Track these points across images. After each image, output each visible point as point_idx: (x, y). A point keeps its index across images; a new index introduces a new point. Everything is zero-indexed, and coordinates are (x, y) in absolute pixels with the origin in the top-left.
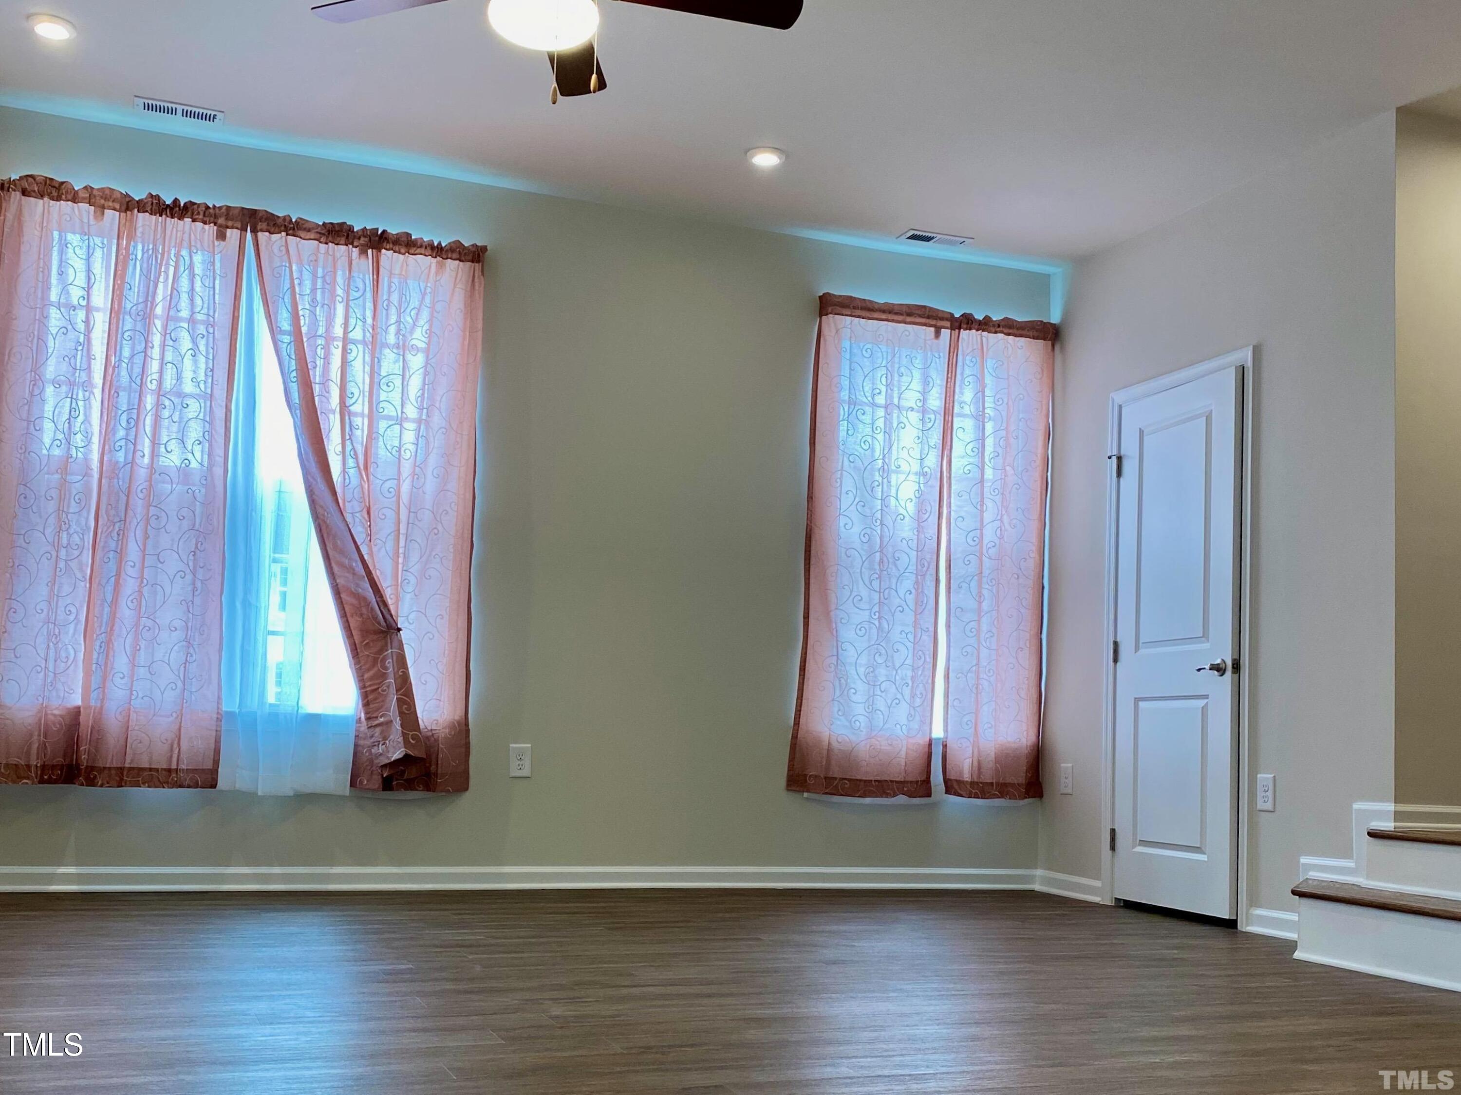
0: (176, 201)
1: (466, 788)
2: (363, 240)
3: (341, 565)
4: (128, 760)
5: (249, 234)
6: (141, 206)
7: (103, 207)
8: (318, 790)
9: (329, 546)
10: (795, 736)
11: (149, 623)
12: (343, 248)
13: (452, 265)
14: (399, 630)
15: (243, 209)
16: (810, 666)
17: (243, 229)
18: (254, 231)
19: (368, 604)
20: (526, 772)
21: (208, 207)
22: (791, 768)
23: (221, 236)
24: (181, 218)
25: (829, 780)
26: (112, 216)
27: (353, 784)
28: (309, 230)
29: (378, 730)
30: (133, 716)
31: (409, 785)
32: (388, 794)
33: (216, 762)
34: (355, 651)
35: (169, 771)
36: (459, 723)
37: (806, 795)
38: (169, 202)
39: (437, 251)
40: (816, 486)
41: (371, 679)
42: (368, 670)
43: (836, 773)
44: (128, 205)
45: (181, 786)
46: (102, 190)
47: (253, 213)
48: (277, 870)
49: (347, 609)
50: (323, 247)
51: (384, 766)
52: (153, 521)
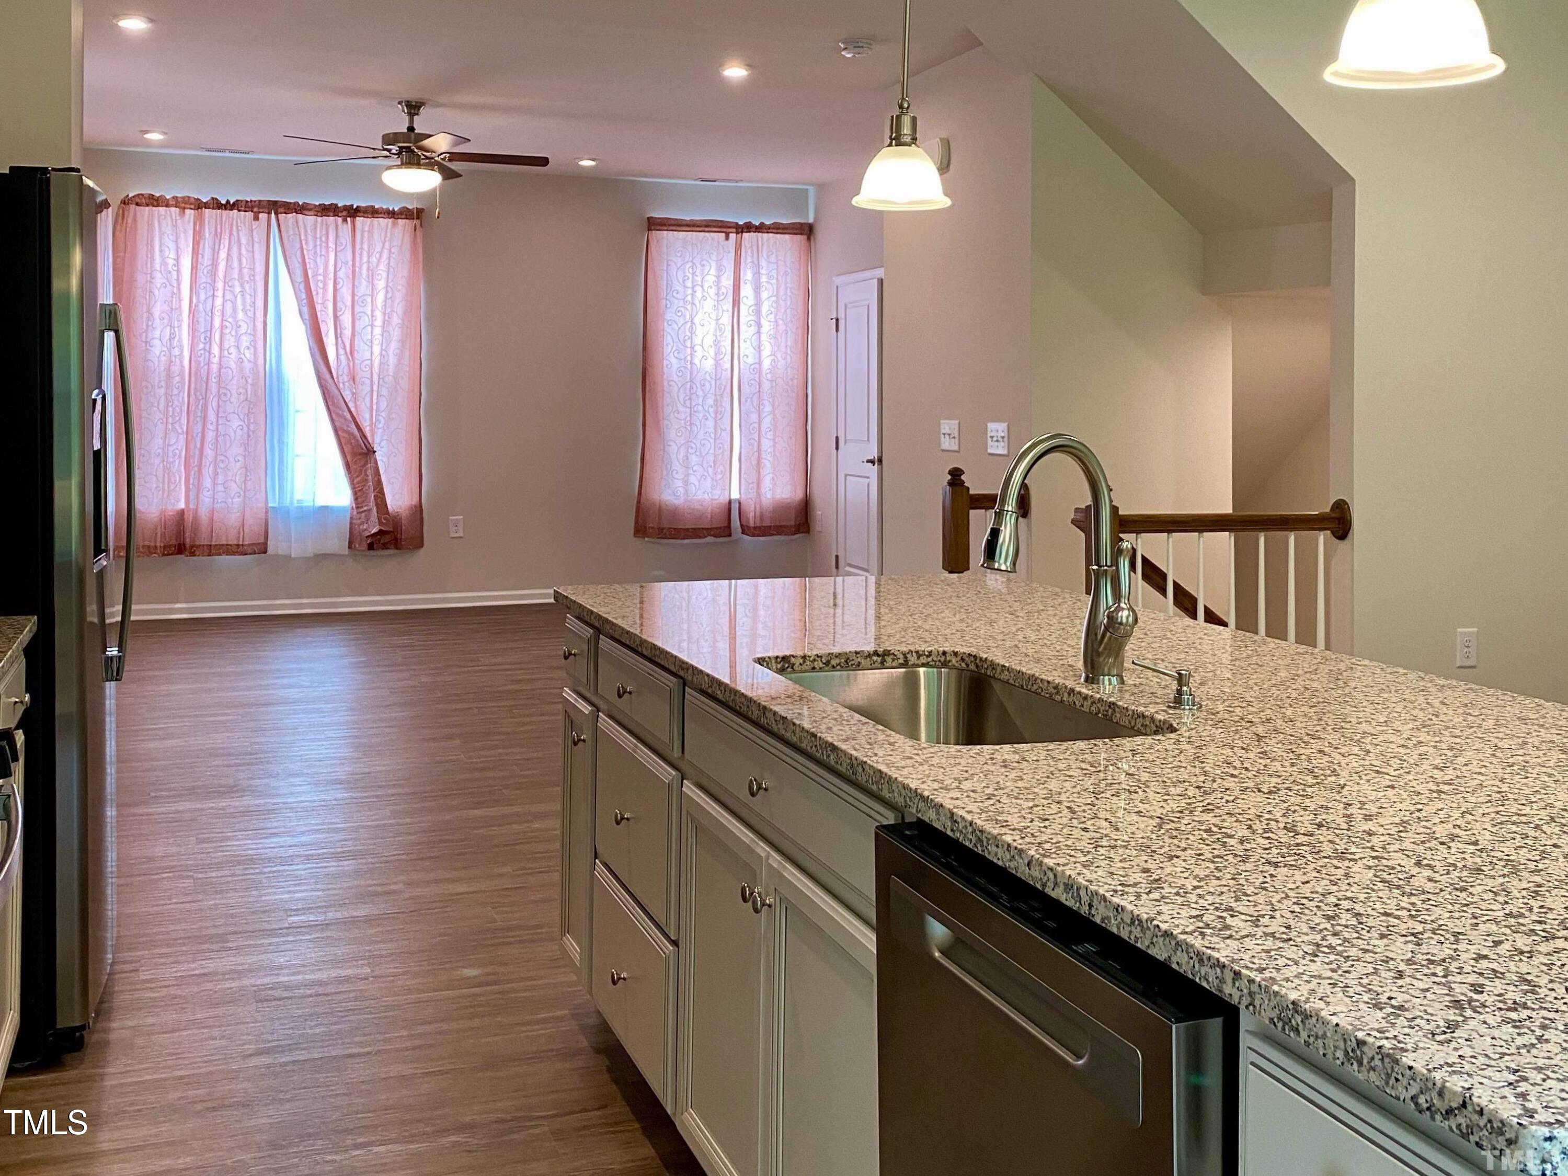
0: (228, 202)
1: (420, 545)
2: (345, 213)
3: (338, 415)
4: (214, 539)
5: (273, 215)
6: (206, 205)
7: (184, 208)
8: (328, 552)
9: (330, 403)
10: (639, 502)
11: (222, 458)
12: (332, 218)
13: (401, 222)
14: (375, 452)
15: (269, 201)
16: (647, 457)
17: (269, 213)
18: (276, 214)
19: (355, 437)
20: (461, 534)
21: (247, 202)
22: (636, 522)
23: (256, 218)
24: (231, 210)
25: (661, 530)
26: (190, 213)
27: (350, 547)
28: (310, 210)
29: (363, 514)
30: (216, 514)
31: (385, 547)
32: (371, 552)
33: (266, 538)
34: (348, 466)
35: (238, 545)
36: (415, 506)
37: (646, 539)
38: (224, 202)
39: (391, 214)
40: (648, 341)
41: (359, 482)
42: (357, 477)
43: (665, 524)
44: (199, 205)
45: (246, 554)
46: (183, 198)
47: (275, 203)
48: (305, 601)
49: (343, 440)
50: (319, 219)
51: (368, 537)
52: (223, 398)
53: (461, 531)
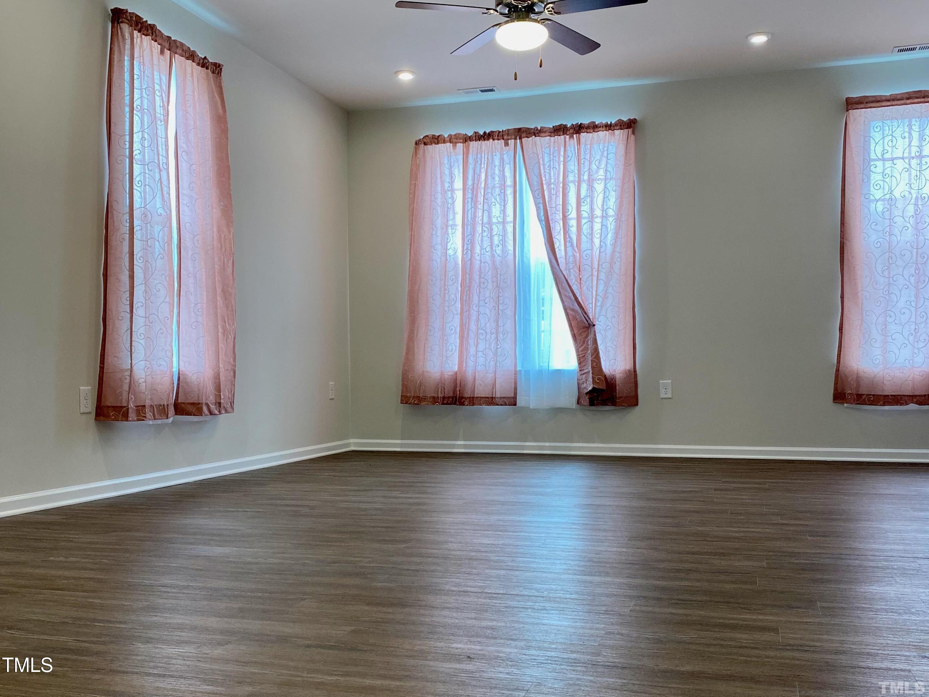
0: (485, 133)
1: (637, 404)
2: (571, 131)
3: (566, 296)
4: (476, 394)
5: (518, 140)
6: (470, 139)
7: (456, 143)
8: (563, 407)
9: (560, 287)
10: (838, 370)
11: (482, 331)
12: (562, 137)
13: (617, 132)
14: (594, 325)
15: (515, 129)
16: (845, 326)
17: (516, 139)
18: (520, 138)
19: (579, 314)
20: (669, 395)
21: (500, 132)
22: (836, 389)
23: (507, 144)
24: (488, 139)
25: (859, 396)
26: (460, 146)
27: (578, 403)
28: (545, 132)
29: (584, 376)
30: (477, 374)
31: (604, 403)
32: (593, 408)
33: (515, 394)
34: (574, 336)
35: (492, 398)
36: (629, 371)
37: (845, 405)
38: (482, 133)
39: (609, 127)
40: (846, 217)
41: (583, 350)
42: (581, 346)
43: (863, 391)
44: (466, 139)
45: (498, 405)
46: (455, 135)
47: (519, 130)
48: (547, 444)
49: (570, 317)
50: (552, 138)
51: (587, 393)
52: (482, 286)
53: (670, 391)
